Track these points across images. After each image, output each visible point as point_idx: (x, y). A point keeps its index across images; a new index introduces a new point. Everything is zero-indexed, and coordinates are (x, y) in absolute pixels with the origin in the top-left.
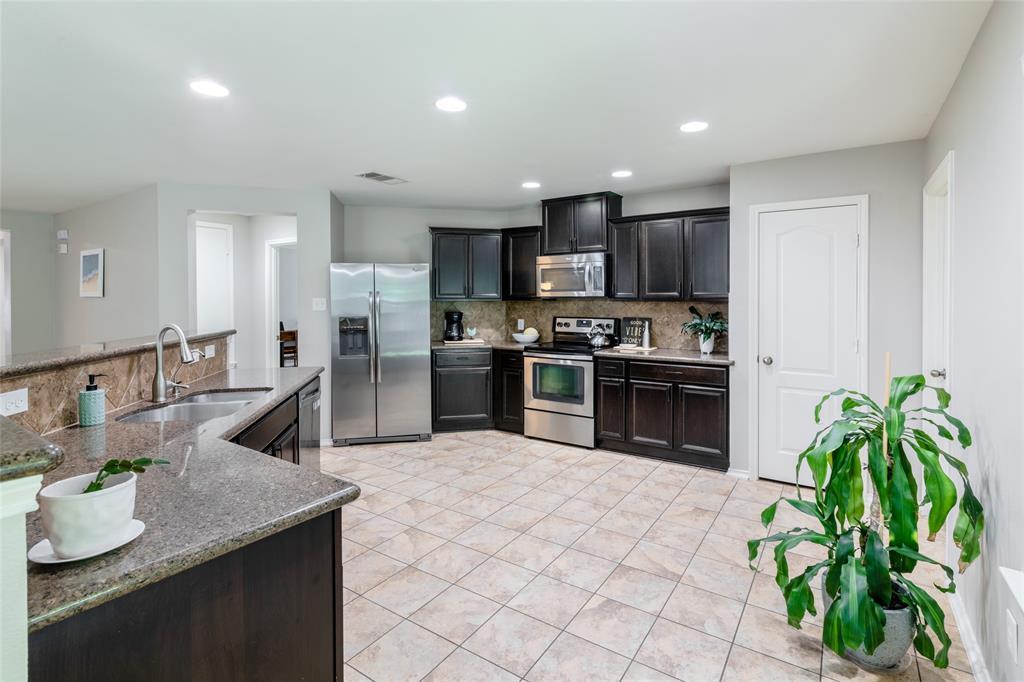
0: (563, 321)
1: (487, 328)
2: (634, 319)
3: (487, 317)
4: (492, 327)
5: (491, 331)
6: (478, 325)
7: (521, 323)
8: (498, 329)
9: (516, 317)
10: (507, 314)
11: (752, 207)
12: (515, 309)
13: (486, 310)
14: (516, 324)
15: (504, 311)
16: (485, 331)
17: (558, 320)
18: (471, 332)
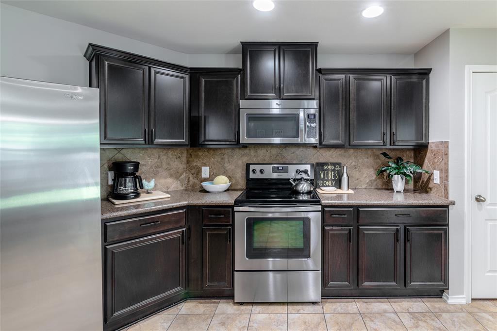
0: (258, 168)
1: (166, 178)
2: (326, 164)
3: (165, 166)
4: (171, 176)
5: (170, 180)
6: (155, 175)
7: (205, 172)
8: (177, 178)
9: (199, 164)
10: (188, 162)
11: (467, 66)
12: (197, 156)
13: (164, 158)
14: (199, 172)
15: (184, 159)
16: (163, 181)
17: (252, 167)
18: (149, 185)
